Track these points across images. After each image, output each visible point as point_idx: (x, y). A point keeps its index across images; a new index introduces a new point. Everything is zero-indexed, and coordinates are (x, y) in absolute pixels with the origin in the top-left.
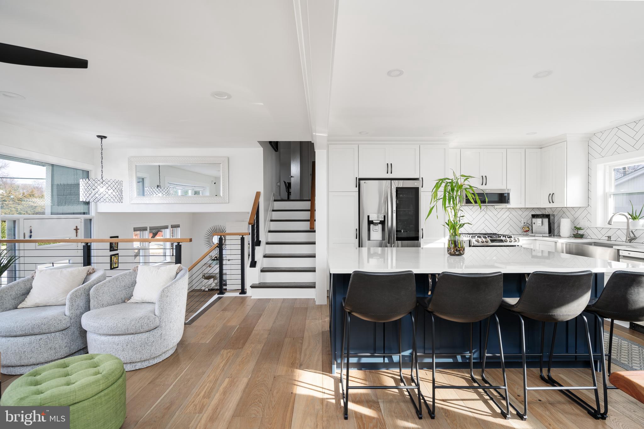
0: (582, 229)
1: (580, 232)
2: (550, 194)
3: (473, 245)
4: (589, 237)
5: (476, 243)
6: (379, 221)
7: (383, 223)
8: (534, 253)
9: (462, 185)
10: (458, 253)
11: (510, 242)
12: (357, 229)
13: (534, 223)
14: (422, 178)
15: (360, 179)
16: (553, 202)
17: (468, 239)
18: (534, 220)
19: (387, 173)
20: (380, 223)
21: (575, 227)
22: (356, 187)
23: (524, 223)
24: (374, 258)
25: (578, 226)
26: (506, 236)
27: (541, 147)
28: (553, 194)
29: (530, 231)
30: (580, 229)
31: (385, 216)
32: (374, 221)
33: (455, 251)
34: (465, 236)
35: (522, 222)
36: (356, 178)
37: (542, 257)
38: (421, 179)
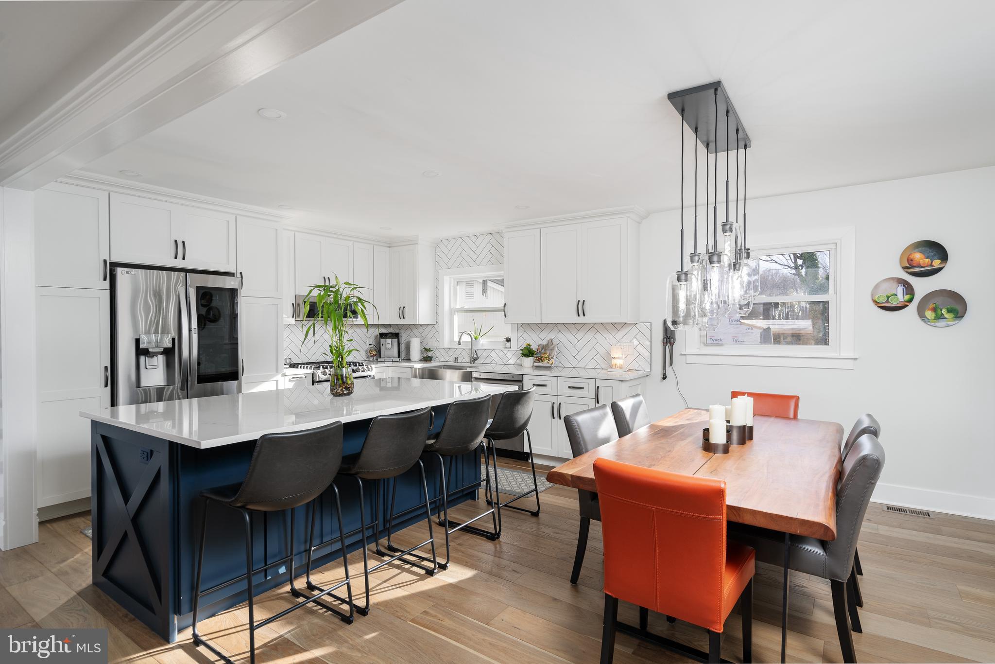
0: (431, 351)
1: (430, 354)
2: (400, 308)
3: (318, 380)
4: (437, 359)
5: (324, 377)
6: (162, 350)
7: (168, 353)
8: (383, 384)
9: (349, 297)
10: (347, 392)
11: (362, 371)
12: (106, 368)
13: (383, 345)
14: (241, 273)
15: (114, 265)
16: (404, 318)
17: (311, 371)
18: (383, 341)
19: (176, 258)
20: (162, 353)
21: (424, 348)
22: (105, 279)
23: (370, 345)
24: (151, 421)
25: (427, 347)
26: (358, 364)
27: (389, 245)
28: (404, 307)
29: (378, 355)
30: (429, 350)
31: (173, 340)
32: (150, 350)
33: (344, 390)
34: (304, 367)
35: (368, 344)
36: (105, 261)
37: (393, 389)
38: (239, 275)
